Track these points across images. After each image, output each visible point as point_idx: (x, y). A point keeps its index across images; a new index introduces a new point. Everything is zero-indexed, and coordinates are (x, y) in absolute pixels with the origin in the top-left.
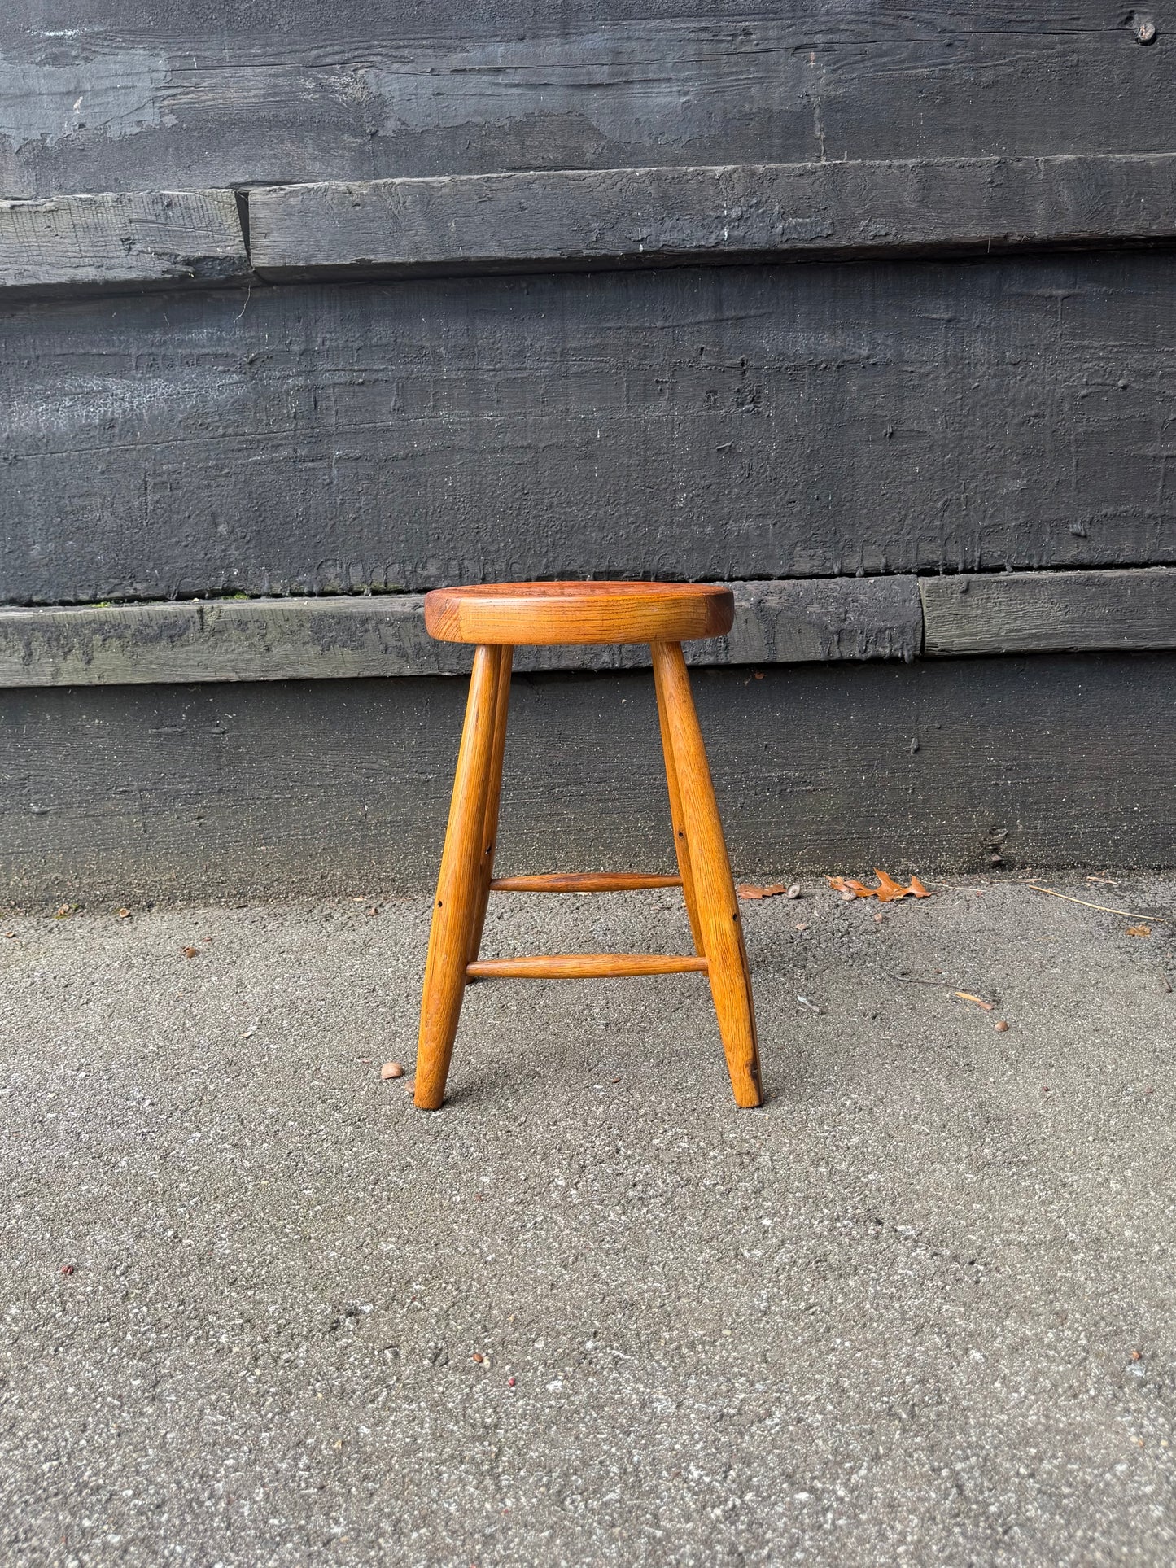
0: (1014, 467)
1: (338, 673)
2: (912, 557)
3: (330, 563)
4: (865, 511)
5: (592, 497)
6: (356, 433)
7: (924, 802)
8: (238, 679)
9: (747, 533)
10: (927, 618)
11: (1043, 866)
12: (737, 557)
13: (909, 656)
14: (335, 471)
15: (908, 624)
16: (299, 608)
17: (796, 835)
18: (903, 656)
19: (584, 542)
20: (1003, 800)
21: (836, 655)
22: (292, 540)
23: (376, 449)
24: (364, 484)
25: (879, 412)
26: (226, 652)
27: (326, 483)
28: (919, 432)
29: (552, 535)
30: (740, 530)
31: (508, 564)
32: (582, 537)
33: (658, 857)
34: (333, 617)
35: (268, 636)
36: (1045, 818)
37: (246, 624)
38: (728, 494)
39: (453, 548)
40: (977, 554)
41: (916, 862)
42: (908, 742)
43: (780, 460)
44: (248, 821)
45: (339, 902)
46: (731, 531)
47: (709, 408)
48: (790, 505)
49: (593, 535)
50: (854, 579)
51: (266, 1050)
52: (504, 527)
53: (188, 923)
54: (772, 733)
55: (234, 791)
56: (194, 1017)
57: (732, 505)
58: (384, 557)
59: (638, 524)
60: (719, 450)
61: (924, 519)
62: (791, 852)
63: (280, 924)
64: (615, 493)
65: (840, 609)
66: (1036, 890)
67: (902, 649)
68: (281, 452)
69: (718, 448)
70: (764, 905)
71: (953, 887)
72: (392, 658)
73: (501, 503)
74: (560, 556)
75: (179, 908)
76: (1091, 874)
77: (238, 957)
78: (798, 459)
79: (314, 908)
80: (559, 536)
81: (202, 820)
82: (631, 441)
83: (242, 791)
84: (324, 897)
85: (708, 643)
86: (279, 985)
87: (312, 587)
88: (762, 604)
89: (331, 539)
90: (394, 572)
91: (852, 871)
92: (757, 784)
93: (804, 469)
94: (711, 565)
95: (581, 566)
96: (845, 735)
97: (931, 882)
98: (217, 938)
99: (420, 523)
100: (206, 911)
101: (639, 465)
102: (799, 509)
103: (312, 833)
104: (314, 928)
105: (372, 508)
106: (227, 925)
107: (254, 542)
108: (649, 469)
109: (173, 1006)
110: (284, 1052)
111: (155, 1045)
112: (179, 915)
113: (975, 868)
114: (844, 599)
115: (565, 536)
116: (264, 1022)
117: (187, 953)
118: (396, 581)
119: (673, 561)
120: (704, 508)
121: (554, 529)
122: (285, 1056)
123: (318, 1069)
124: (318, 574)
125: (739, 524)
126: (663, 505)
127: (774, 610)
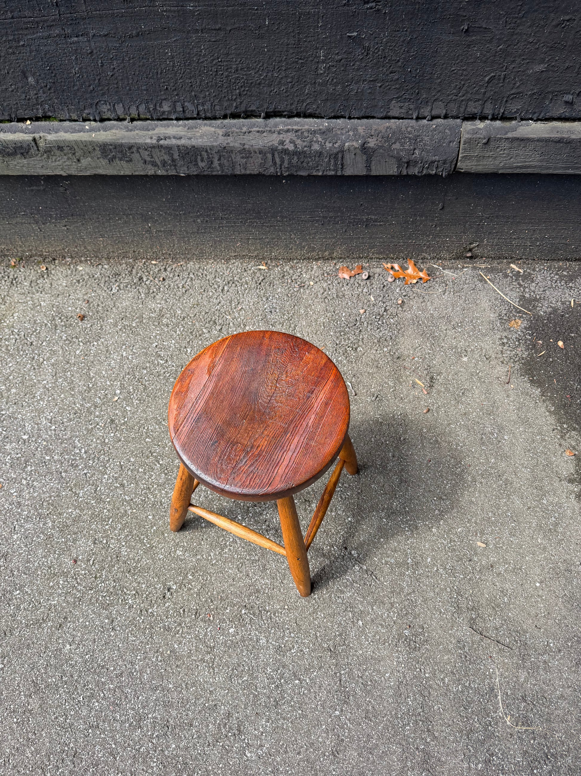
0: (542, 56)
1: (120, 173)
2: (462, 110)
3: (102, 102)
4: (439, 80)
5: (263, 65)
6: (101, 17)
7: (440, 231)
8: (66, 174)
9: (362, 92)
10: (460, 156)
11: (492, 257)
12: (355, 106)
13: (446, 175)
14: (93, 44)
15: (449, 158)
16: (90, 139)
17: (372, 243)
18: (442, 174)
19: (259, 93)
20: (480, 231)
21: (404, 173)
22: (76, 88)
23: (117, 29)
24: (114, 53)
25: (461, 13)
26: (55, 161)
27: (88, 52)
28: (486, 28)
29: (238, 88)
30: (358, 89)
31: (212, 105)
32: (258, 90)
33: (301, 250)
34: (111, 145)
35: (77, 154)
36: (499, 239)
37: (62, 147)
38: (353, 65)
39: (177, 95)
40: (502, 111)
41: (430, 255)
42: (438, 205)
43: (389, 44)
44: (90, 228)
45: (145, 263)
46: (352, 90)
47: (344, 5)
48: (392, 75)
49: (265, 88)
50: (425, 122)
51: (126, 411)
52: (207, 83)
53: (75, 281)
54: (365, 198)
55: (80, 215)
56: (91, 380)
57: (354, 73)
58: (135, 99)
59: (293, 83)
60: (348, 36)
61: (475, 87)
62: (368, 249)
63: (119, 286)
64: (279, 62)
65: (412, 147)
66: (482, 276)
67: (442, 171)
68: (54, 31)
69: (348, 34)
70: (349, 285)
71: (444, 269)
72: (150, 166)
73: (204, 67)
74: (245, 101)
75: (68, 263)
76: (513, 262)
77: (103, 321)
78: (401, 44)
79: (133, 268)
80: (243, 89)
81: (67, 227)
82: (289, 27)
83: (84, 216)
84: (137, 259)
85: (332, 164)
86: (125, 352)
87: (95, 116)
88: (365, 145)
89: (100, 88)
90: (142, 108)
91: (397, 258)
92: (354, 222)
93: (404, 51)
94: (338, 110)
95: (257, 108)
96: (405, 201)
97: (434, 264)
98: (91, 300)
99: (153, 79)
100: (81, 268)
101: (294, 44)
102: (397, 77)
103: (124, 234)
104: (135, 292)
105: (121, 69)
106: (93, 284)
107: (53, 89)
108: (301, 47)
109: (81, 368)
110: (133, 413)
111: (79, 403)
112: (69, 272)
113: (457, 258)
114: (416, 139)
115: (247, 89)
116: (122, 387)
117: (80, 317)
118: (145, 113)
119: (314, 106)
120: (336, 74)
121: (239, 84)
122: (134, 417)
123: (148, 428)
124: (97, 109)
125: (357, 86)
126: (310, 71)
127: (372, 148)
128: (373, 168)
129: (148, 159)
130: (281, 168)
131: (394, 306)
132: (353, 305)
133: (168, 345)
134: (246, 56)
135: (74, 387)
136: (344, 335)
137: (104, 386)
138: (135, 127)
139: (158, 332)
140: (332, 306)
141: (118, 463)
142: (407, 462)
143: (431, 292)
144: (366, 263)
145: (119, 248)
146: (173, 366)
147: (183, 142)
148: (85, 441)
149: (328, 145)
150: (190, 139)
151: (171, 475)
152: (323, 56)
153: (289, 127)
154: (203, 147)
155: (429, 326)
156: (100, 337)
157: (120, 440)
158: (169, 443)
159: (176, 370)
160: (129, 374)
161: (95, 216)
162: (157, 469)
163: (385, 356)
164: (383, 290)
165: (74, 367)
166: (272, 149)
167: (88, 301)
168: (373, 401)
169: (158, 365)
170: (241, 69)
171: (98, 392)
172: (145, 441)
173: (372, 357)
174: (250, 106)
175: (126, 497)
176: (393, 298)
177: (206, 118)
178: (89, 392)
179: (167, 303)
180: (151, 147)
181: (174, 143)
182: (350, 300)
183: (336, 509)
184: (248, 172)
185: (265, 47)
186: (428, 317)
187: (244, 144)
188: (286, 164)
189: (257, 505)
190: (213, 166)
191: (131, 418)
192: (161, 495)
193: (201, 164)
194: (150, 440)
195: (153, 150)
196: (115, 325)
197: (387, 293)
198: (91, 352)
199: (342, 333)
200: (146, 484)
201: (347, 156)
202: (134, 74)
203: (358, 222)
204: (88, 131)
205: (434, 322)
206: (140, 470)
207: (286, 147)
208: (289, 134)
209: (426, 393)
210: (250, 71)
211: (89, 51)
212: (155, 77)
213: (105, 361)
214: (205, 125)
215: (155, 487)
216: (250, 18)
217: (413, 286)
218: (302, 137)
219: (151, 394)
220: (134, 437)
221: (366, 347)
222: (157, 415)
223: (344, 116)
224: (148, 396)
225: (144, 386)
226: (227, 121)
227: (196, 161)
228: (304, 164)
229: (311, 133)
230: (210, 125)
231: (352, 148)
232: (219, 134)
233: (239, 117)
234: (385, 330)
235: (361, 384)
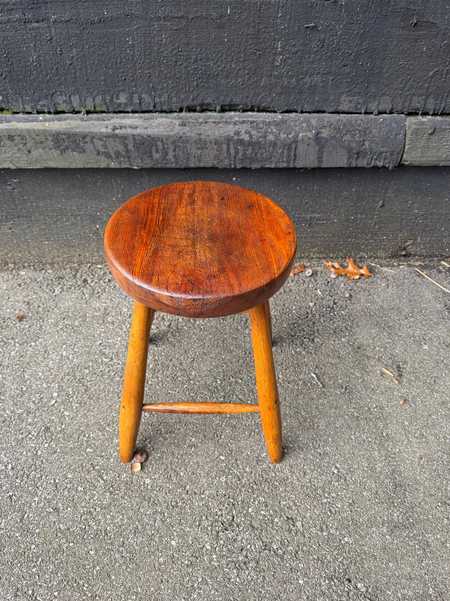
1: (72, 165)
2: (407, 104)
3: (58, 93)
4: (387, 75)
5: (222, 55)
7: (378, 229)
8: (15, 168)
9: (315, 85)
10: (407, 147)
11: (423, 256)
12: (307, 99)
13: (392, 167)
14: (53, 30)
15: (396, 150)
16: (43, 128)
17: (313, 242)
18: (389, 166)
19: (216, 85)
20: (415, 229)
21: (354, 165)
22: (32, 77)
23: (79, 15)
24: (74, 40)
25: (411, 7)
26: (5, 152)
28: (432, 23)
29: (196, 79)
30: (311, 82)
31: (169, 97)
32: (215, 82)
34: (65, 134)
35: (28, 144)
36: (431, 236)
37: (13, 137)
38: (308, 58)
39: (135, 86)
40: (443, 106)
41: (367, 253)
42: (378, 202)
43: (343, 37)
44: (36, 231)
45: (90, 267)
46: (306, 83)
48: (344, 68)
49: (223, 80)
50: (372, 116)
51: (63, 416)
52: (166, 73)
53: (16, 285)
54: (311, 196)
55: (26, 217)
56: (26, 382)
57: (309, 66)
58: (92, 90)
59: (250, 75)
60: (306, 27)
61: (420, 82)
62: (309, 249)
63: (62, 288)
64: (238, 53)
65: (361, 139)
66: (418, 272)
67: (389, 163)
68: (14, 15)
69: (305, 26)
70: (294, 281)
71: (381, 267)
72: (103, 158)
73: (164, 57)
74: (201, 93)
75: (11, 269)
76: (444, 260)
77: (43, 321)
78: (354, 37)
79: (78, 272)
80: (201, 80)
81: (12, 230)
82: (250, 17)
83: (30, 217)
84: (82, 264)
85: (285, 156)
86: (65, 352)
87: (50, 108)
88: (319, 135)
89: (58, 78)
90: (99, 99)
91: (336, 257)
92: (299, 220)
93: (357, 44)
94: (292, 103)
95: (214, 101)
96: (348, 198)
97: (372, 263)
98: (31, 302)
99: (112, 69)
100: (24, 273)
101: (254, 35)
102: (349, 70)
103: (71, 236)
104: (79, 293)
105: (81, 58)
106: (35, 288)
107: (8, 78)
108: (260, 38)
109: (15, 370)
110: (72, 419)
111: (9, 409)
112: (11, 277)
113: (393, 256)
114: (365, 132)
115: (205, 80)
116: (60, 389)
117: (18, 317)
118: (101, 106)
119: (269, 100)
120: (292, 67)
121: (197, 75)
122: (73, 423)
123: (89, 436)
124: (52, 100)
125: (311, 78)
126: (267, 63)
127: (325, 139)
128: (325, 159)
129: (102, 149)
130: (235, 160)
131: (342, 299)
132: (301, 299)
133: (113, 342)
134: (206, 47)
135: (5, 391)
136: (298, 326)
137: (39, 389)
138: (91, 119)
139: (103, 330)
140: (281, 301)
141: (52, 481)
142: (396, 462)
143: (375, 287)
144: (307, 263)
145: (64, 252)
146: (119, 364)
147: (139, 131)
148: (14, 454)
149: (283, 136)
150: (146, 128)
151: (117, 494)
152: (280, 48)
153: (245, 119)
154: (159, 136)
155: (382, 317)
156: (38, 337)
157: (56, 452)
158: (114, 452)
159: (122, 368)
160: (68, 374)
161: (42, 217)
162: (101, 486)
163: (344, 346)
164: (328, 286)
165: (7, 369)
166: (228, 139)
167: (28, 303)
168: (343, 394)
169: (102, 363)
170: (200, 60)
171: (32, 396)
172: (85, 452)
173: (332, 347)
174: (207, 98)
175: (61, 525)
176: (339, 292)
177: (162, 112)
178: (22, 396)
179: (113, 302)
180: (106, 137)
181: (129, 133)
182: (298, 295)
183: (327, 527)
184: (202, 165)
185: (225, 37)
186: (378, 309)
187: (200, 134)
188: (240, 156)
189: (229, 528)
190: (167, 157)
191: (69, 424)
192: (105, 521)
193: (156, 156)
194: (92, 450)
195: (107, 139)
196: (56, 325)
197: (333, 288)
198: (28, 353)
199: (296, 325)
200: (86, 507)
201: (301, 147)
202: (93, 63)
203: (302, 221)
204: (41, 121)
205: (385, 313)
206: (80, 488)
207: (241, 137)
208: (245, 125)
209: (397, 382)
210: (209, 62)
211: (49, 38)
212: (114, 67)
213: (43, 362)
214: (161, 117)
215: (97, 510)
216: (212, 6)
217: (356, 281)
218: (257, 128)
219: (94, 396)
220: (73, 447)
221: (323, 337)
222: (100, 419)
223: (296, 110)
224: (90, 398)
225: (85, 387)
226: (183, 114)
227: (151, 152)
228: (259, 155)
229: (266, 125)
230: (166, 117)
231: (306, 138)
232: (175, 124)
233: (195, 111)
234: (338, 321)
235: (326, 376)
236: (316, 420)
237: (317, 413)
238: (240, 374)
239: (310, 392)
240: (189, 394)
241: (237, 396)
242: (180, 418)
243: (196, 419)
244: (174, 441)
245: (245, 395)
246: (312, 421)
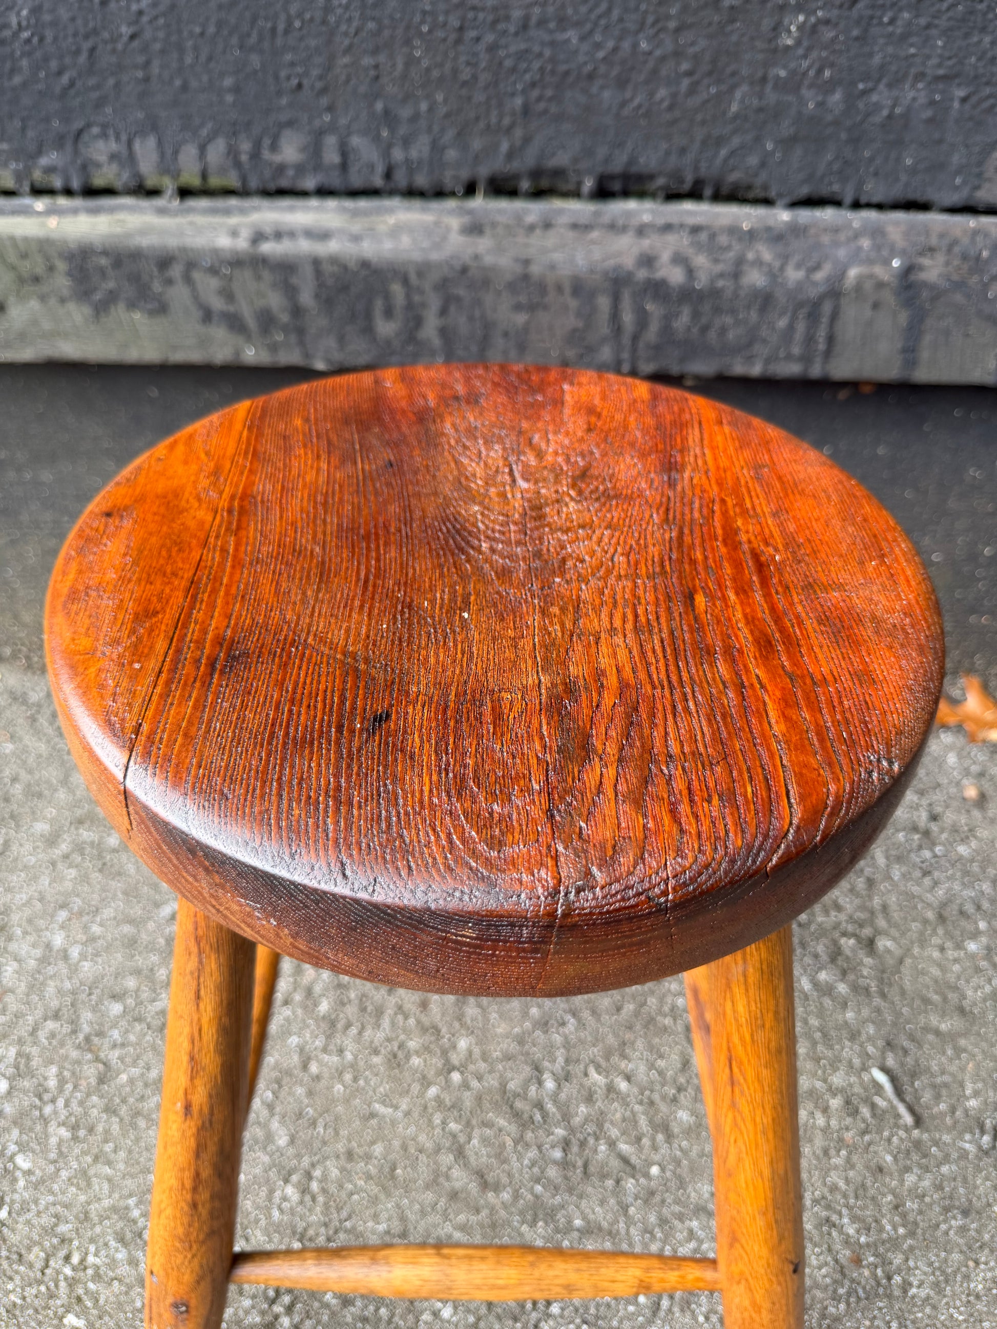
1: (130, 355)
3: (95, 130)
9: (906, 116)
12: (877, 162)
16: (43, 234)
19: (585, 108)
22: (17, 80)
29: (523, 89)
30: (894, 106)
31: (434, 147)
32: (582, 99)
38: (892, 21)
39: (328, 109)
46: (878, 107)
49: (606, 94)
52: (428, 70)
57: (890, 50)
58: (197, 122)
59: (696, 77)
72: (219, 333)
73: (424, 13)
74: (538, 136)
80: (535, 93)
85: (797, 339)
87: (69, 179)
88: (912, 277)
89: (92, 82)
90: (216, 152)
94: (825, 174)
95: (574, 161)
99: (261, 52)
110: (36, 1186)
115: (550, 93)
118: (222, 171)
119: (753, 160)
120: (834, 51)
121: (527, 77)
122: (36, 1202)
123: (83, 1261)
124: (76, 152)
125: (895, 93)
126: (752, 39)
127: (932, 287)
128: (925, 355)
129: (217, 304)
131: (954, 804)
138: (191, 212)
147: (333, 247)
149: (794, 275)
150: (356, 240)
153: (672, 220)
154: (396, 265)
160: (56, 1016)
163: (978, 970)
166: (614, 280)
168: (986, 1153)
173: (935, 971)
174: (554, 152)
176: (944, 783)
177: (412, 193)
180: (231, 265)
181: (302, 252)
187: (527, 262)
188: (652, 333)
190: (421, 334)
191: (25, 1208)
193: (385, 329)
195: (236, 273)
201: (850, 313)
202: (202, 34)
204: (39, 214)
207: (659, 274)
208: (671, 237)
210: (565, 30)
212: (266, 45)
214: (406, 209)
218: (712, 247)
219: (124, 1101)
220: (19, 1301)
221: (903, 934)
222: (131, 1196)
223: (839, 198)
224: (110, 1110)
225: (101, 1066)
226: (478, 202)
227: (368, 316)
228: (712, 335)
229: (740, 239)
230: (424, 210)
231: (868, 285)
232: (448, 229)
233: (512, 193)
234: (948, 878)
235: (925, 1079)
236: (898, 1260)
237: (901, 1231)
238: (624, 1056)
239: (869, 1144)
240: (444, 1123)
241: (612, 1144)
242: (403, 1219)
243: (463, 1228)
244: (377, 1309)
245: (639, 1139)
246: (886, 1263)
